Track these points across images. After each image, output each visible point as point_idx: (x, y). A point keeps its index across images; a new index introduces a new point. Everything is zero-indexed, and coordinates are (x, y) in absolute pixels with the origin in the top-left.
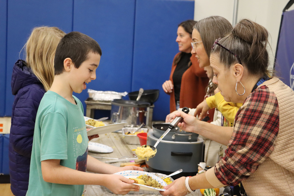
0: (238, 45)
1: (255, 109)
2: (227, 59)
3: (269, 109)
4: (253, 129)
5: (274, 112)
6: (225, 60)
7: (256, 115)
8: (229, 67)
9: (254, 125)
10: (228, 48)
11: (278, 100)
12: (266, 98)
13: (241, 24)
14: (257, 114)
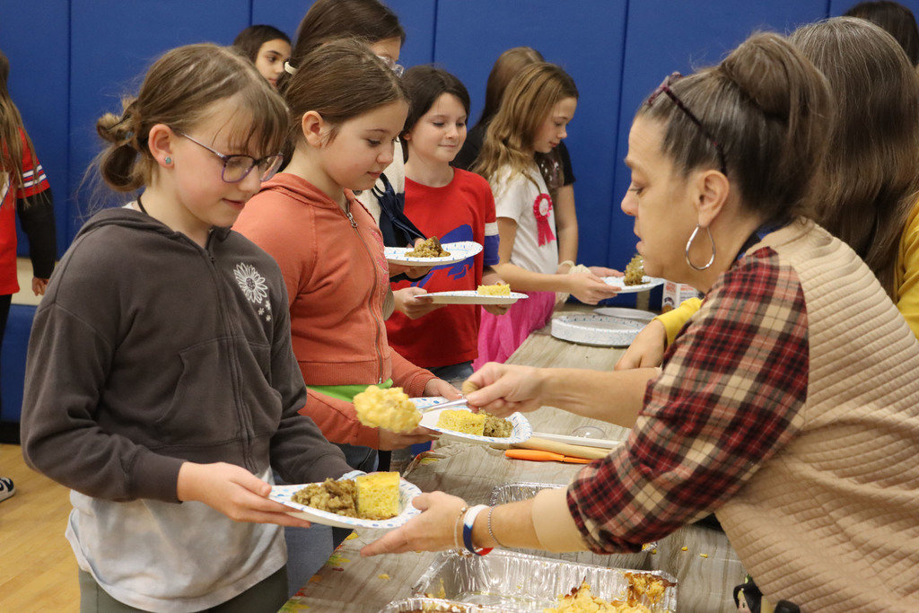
0: (730, 111)
1: (732, 319)
2: (686, 148)
3: (775, 318)
4: (728, 381)
5: (791, 329)
6: (677, 149)
7: (734, 339)
8: (686, 175)
9: (730, 369)
10: (698, 114)
11: (804, 289)
12: (767, 287)
13: (759, 49)
14: (737, 337)
